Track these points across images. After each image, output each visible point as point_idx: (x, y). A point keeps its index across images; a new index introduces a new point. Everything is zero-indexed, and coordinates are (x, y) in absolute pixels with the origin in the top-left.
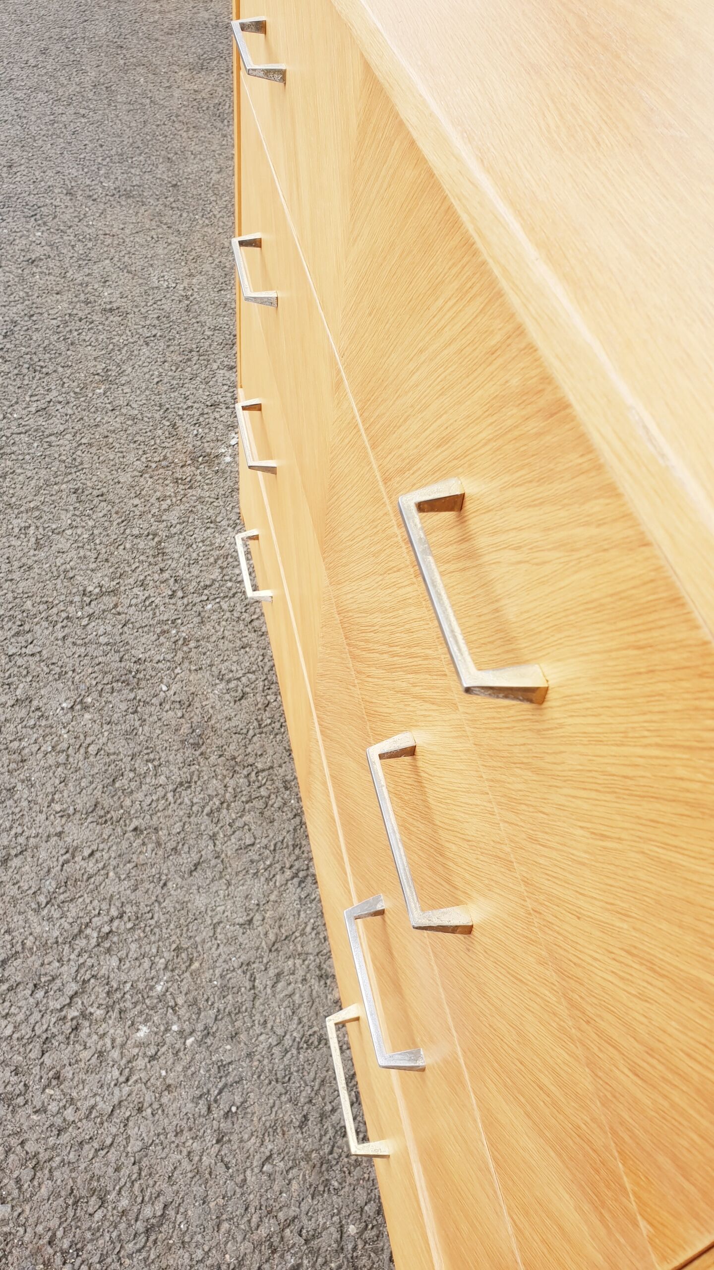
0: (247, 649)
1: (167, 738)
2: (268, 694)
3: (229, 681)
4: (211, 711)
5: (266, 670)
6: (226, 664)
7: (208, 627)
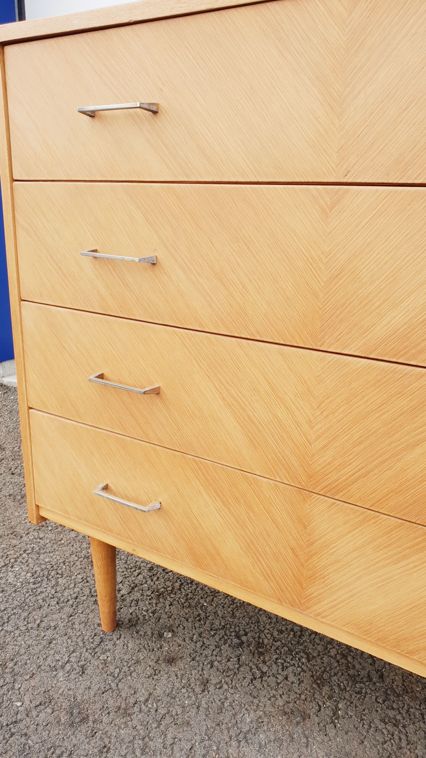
0: (54, 642)
1: (57, 732)
2: (99, 657)
3: (63, 667)
4: (71, 692)
5: (81, 644)
6: (49, 659)
7: (11, 647)
